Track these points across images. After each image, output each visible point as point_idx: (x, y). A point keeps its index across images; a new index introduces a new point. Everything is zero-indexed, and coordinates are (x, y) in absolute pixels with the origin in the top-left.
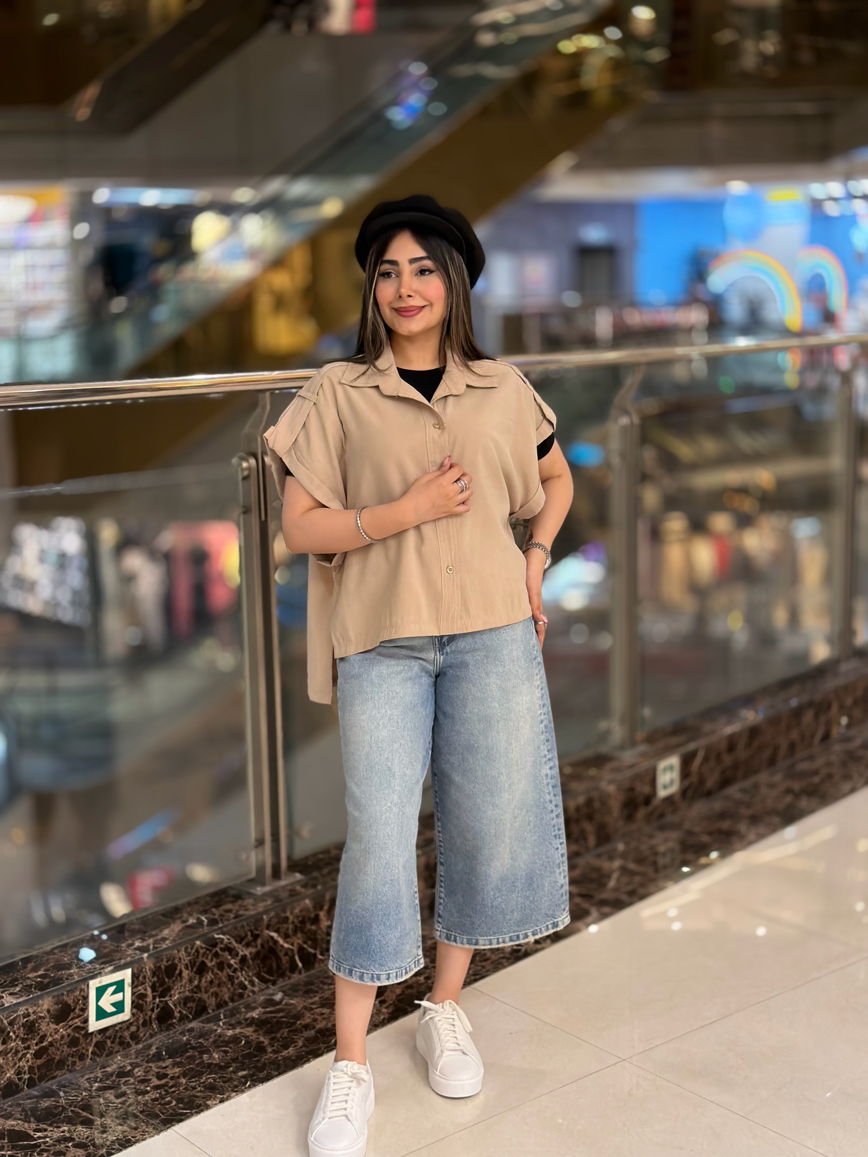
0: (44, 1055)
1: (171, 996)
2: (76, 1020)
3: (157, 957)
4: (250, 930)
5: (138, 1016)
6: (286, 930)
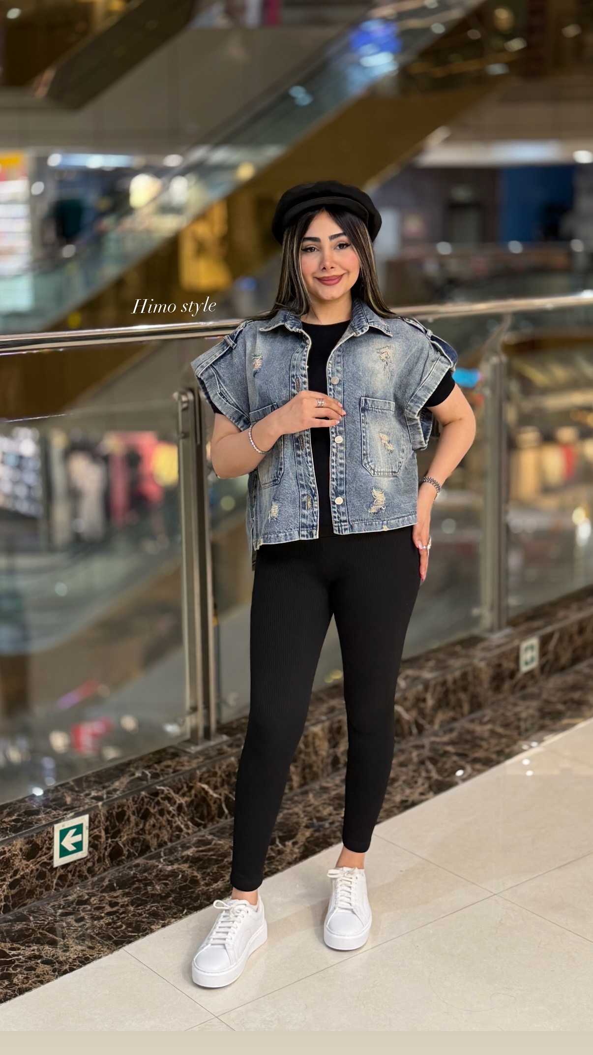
0: (17, 886)
1: (121, 837)
2: (44, 857)
3: (110, 806)
4: (186, 783)
5: (94, 854)
6: (215, 783)
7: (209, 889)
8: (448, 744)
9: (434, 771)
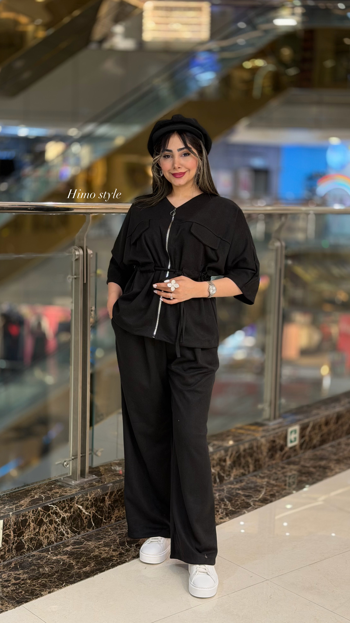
1: (23, 537)
3: (17, 515)
4: (68, 504)
5: (5, 546)
6: (87, 505)
7: (80, 571)
8: (239, 489)
9: (229, 505)
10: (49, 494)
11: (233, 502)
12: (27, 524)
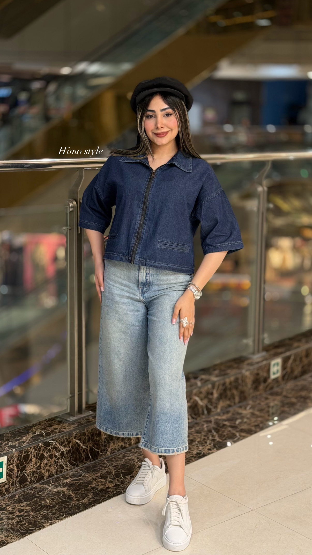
1: (26, 471)
3: (20, 451)
4: (66, 439)
5: (9, 480)
6: (84, 439)
7: (79, 503)
8: (225, 420)
9: (217, 436)
10: (49, 430)
11: (220, 433)
12: (29, 459)
